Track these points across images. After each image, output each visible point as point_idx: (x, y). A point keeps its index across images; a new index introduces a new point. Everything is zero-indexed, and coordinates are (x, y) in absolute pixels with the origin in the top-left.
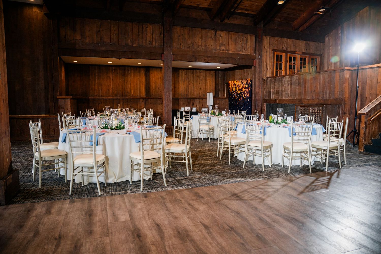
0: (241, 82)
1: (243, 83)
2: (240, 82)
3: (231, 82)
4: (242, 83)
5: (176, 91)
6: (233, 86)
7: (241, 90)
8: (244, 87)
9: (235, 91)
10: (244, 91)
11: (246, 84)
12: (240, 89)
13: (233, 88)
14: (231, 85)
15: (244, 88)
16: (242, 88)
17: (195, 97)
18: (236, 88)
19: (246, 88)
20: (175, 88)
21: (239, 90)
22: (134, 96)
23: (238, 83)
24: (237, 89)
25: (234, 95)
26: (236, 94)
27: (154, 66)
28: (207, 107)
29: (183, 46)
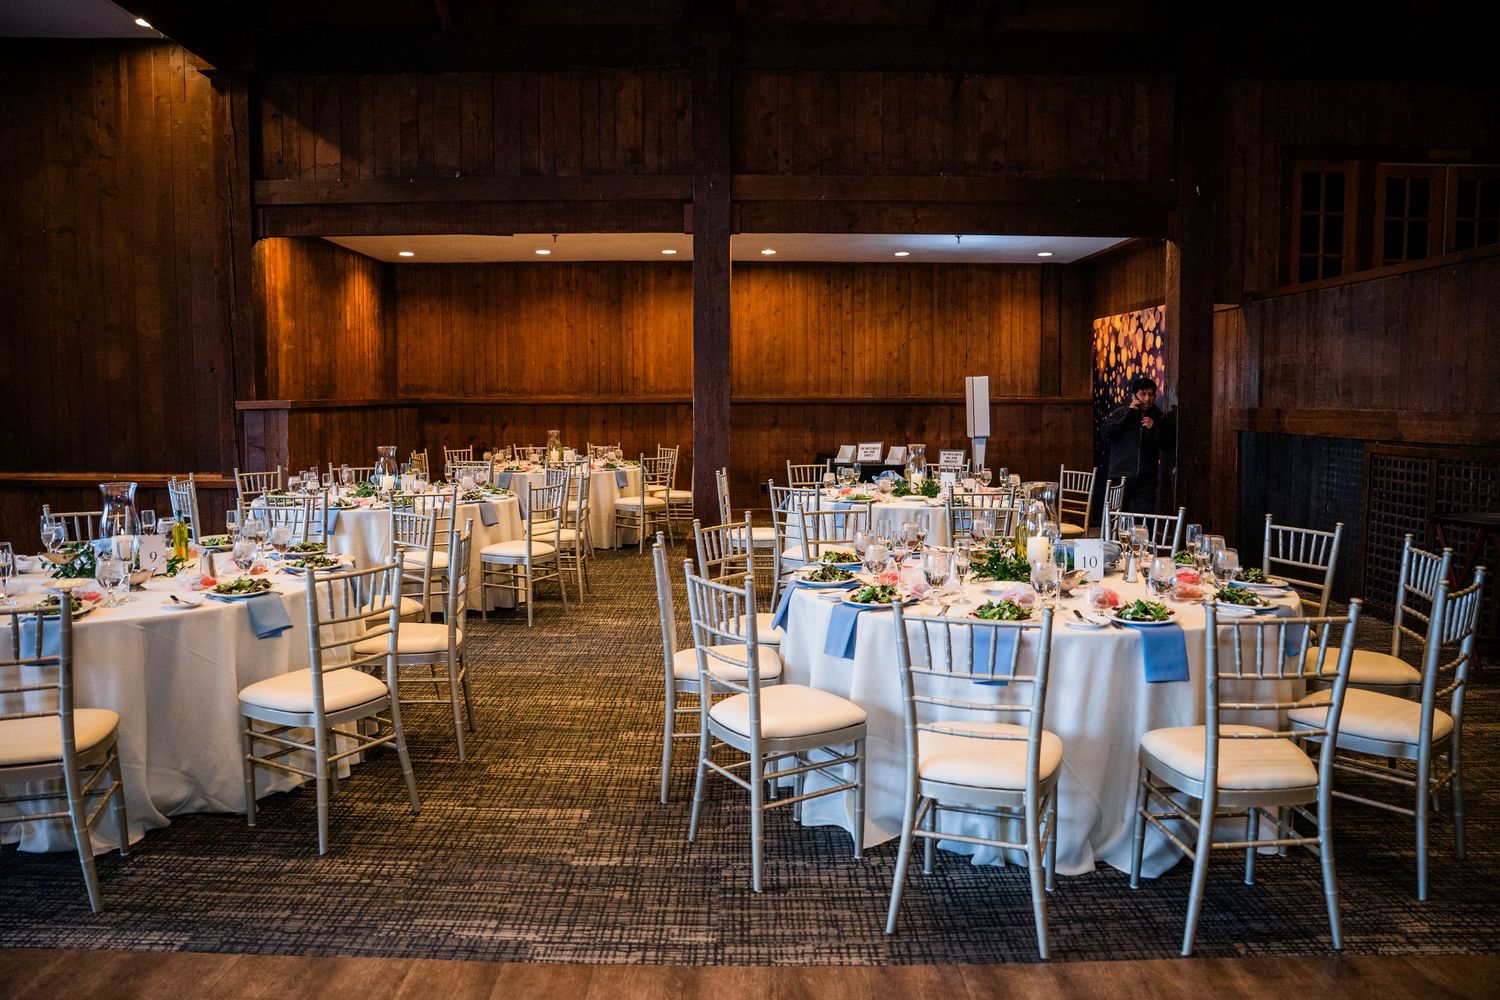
0: (1137, 324)
1: (1146, 329)
2: (1134, 323)
3: (1103, 323)
4: (1140, 326)
5: (850, 370)
6: (1109, 345)
7: (1137, 361)
8: (1148, 349)
9: (1115, 369)
10: (1148, 366)
11: (1155, 329)
12: (1134, 357)
13: (1109, 352)
14: (1101, 336)
15: (1149, 353)
16: (1142, 353)
17: (938, 394)
18: (1118, 350)
19: (1153, 351)
20: (843, 353)
21: (1131, 361)
22: (661, 392)
23: (1126, 328)
24: (1124, 355)
25: (1112, 384)
26: (1119, 380)
27: (747, 260)
28: (965, 445)
29: (787, 161)
